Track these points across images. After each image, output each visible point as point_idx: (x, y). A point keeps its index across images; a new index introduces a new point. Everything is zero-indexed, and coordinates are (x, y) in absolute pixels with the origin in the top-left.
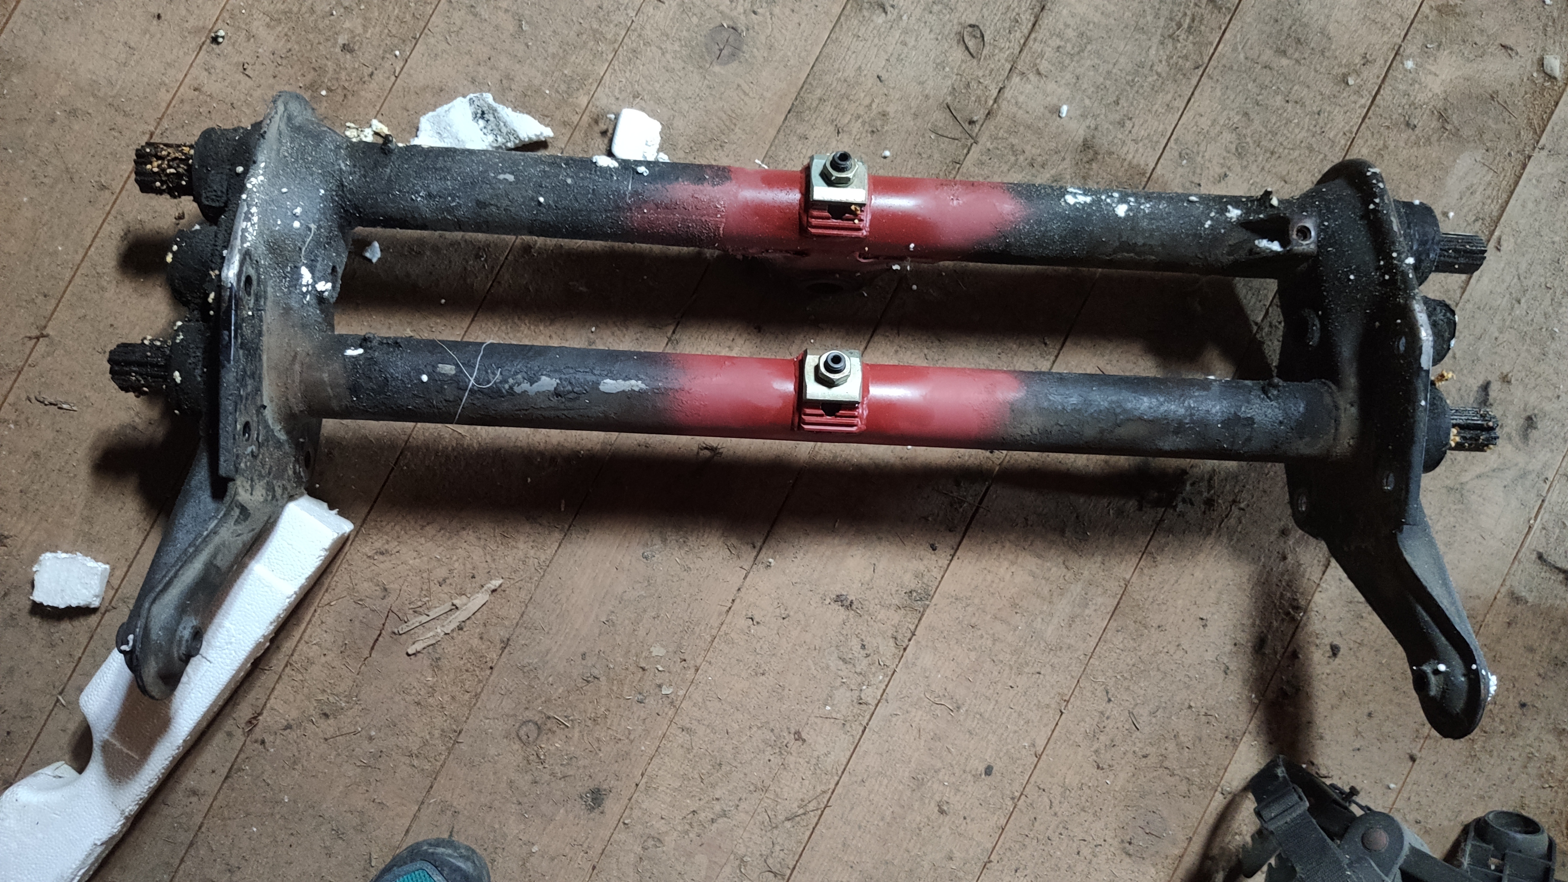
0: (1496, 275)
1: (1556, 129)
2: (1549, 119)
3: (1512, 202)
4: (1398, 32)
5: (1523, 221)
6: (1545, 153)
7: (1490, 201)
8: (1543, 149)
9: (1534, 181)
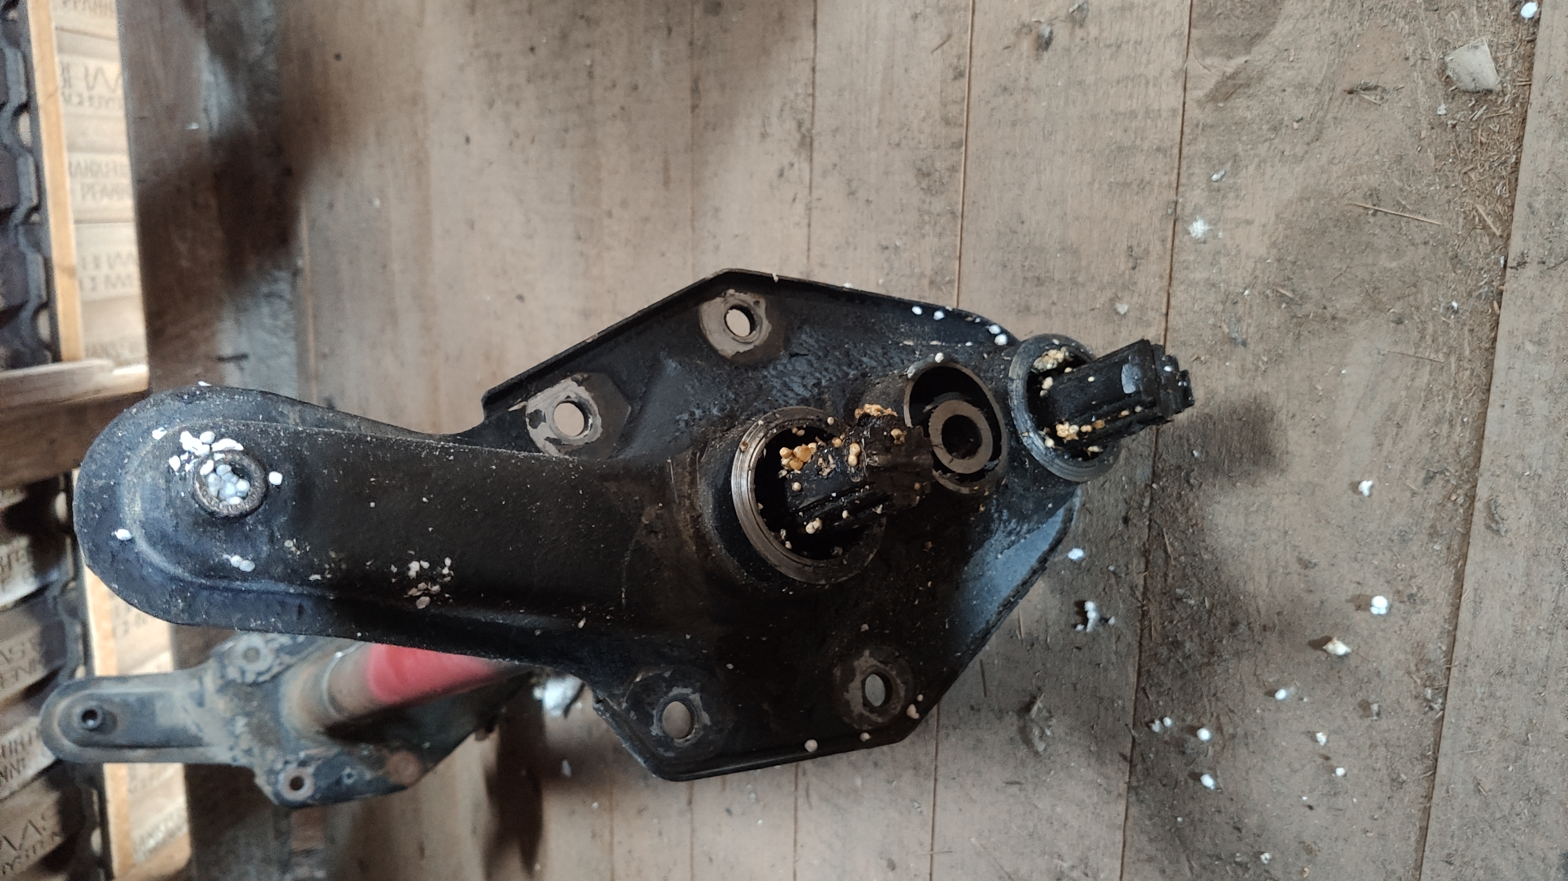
0: (1515, 591)
1: (1539, 203)
2: (1513, 190)
3: (1493, 413)
4: (1165, 179)
5: (1535, 449)
6: (1531, 271)
7: (1445, 427)
8: (1522, 264)
9: (1530, 347)
